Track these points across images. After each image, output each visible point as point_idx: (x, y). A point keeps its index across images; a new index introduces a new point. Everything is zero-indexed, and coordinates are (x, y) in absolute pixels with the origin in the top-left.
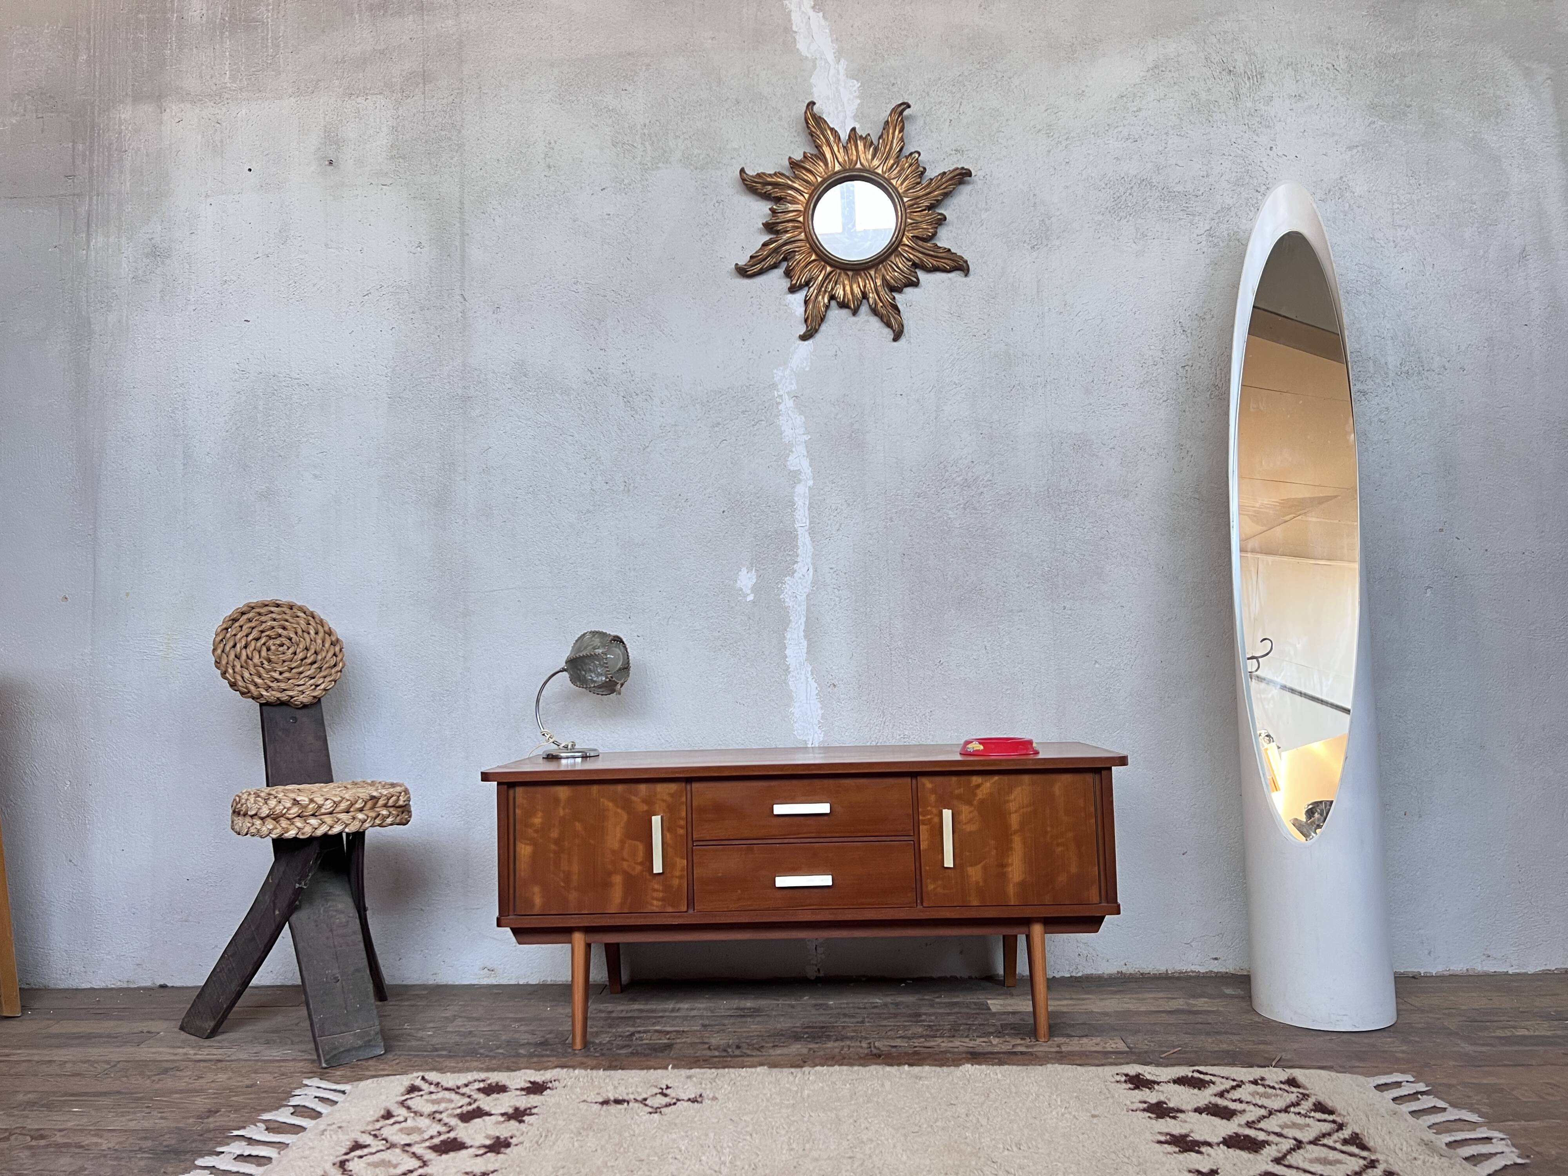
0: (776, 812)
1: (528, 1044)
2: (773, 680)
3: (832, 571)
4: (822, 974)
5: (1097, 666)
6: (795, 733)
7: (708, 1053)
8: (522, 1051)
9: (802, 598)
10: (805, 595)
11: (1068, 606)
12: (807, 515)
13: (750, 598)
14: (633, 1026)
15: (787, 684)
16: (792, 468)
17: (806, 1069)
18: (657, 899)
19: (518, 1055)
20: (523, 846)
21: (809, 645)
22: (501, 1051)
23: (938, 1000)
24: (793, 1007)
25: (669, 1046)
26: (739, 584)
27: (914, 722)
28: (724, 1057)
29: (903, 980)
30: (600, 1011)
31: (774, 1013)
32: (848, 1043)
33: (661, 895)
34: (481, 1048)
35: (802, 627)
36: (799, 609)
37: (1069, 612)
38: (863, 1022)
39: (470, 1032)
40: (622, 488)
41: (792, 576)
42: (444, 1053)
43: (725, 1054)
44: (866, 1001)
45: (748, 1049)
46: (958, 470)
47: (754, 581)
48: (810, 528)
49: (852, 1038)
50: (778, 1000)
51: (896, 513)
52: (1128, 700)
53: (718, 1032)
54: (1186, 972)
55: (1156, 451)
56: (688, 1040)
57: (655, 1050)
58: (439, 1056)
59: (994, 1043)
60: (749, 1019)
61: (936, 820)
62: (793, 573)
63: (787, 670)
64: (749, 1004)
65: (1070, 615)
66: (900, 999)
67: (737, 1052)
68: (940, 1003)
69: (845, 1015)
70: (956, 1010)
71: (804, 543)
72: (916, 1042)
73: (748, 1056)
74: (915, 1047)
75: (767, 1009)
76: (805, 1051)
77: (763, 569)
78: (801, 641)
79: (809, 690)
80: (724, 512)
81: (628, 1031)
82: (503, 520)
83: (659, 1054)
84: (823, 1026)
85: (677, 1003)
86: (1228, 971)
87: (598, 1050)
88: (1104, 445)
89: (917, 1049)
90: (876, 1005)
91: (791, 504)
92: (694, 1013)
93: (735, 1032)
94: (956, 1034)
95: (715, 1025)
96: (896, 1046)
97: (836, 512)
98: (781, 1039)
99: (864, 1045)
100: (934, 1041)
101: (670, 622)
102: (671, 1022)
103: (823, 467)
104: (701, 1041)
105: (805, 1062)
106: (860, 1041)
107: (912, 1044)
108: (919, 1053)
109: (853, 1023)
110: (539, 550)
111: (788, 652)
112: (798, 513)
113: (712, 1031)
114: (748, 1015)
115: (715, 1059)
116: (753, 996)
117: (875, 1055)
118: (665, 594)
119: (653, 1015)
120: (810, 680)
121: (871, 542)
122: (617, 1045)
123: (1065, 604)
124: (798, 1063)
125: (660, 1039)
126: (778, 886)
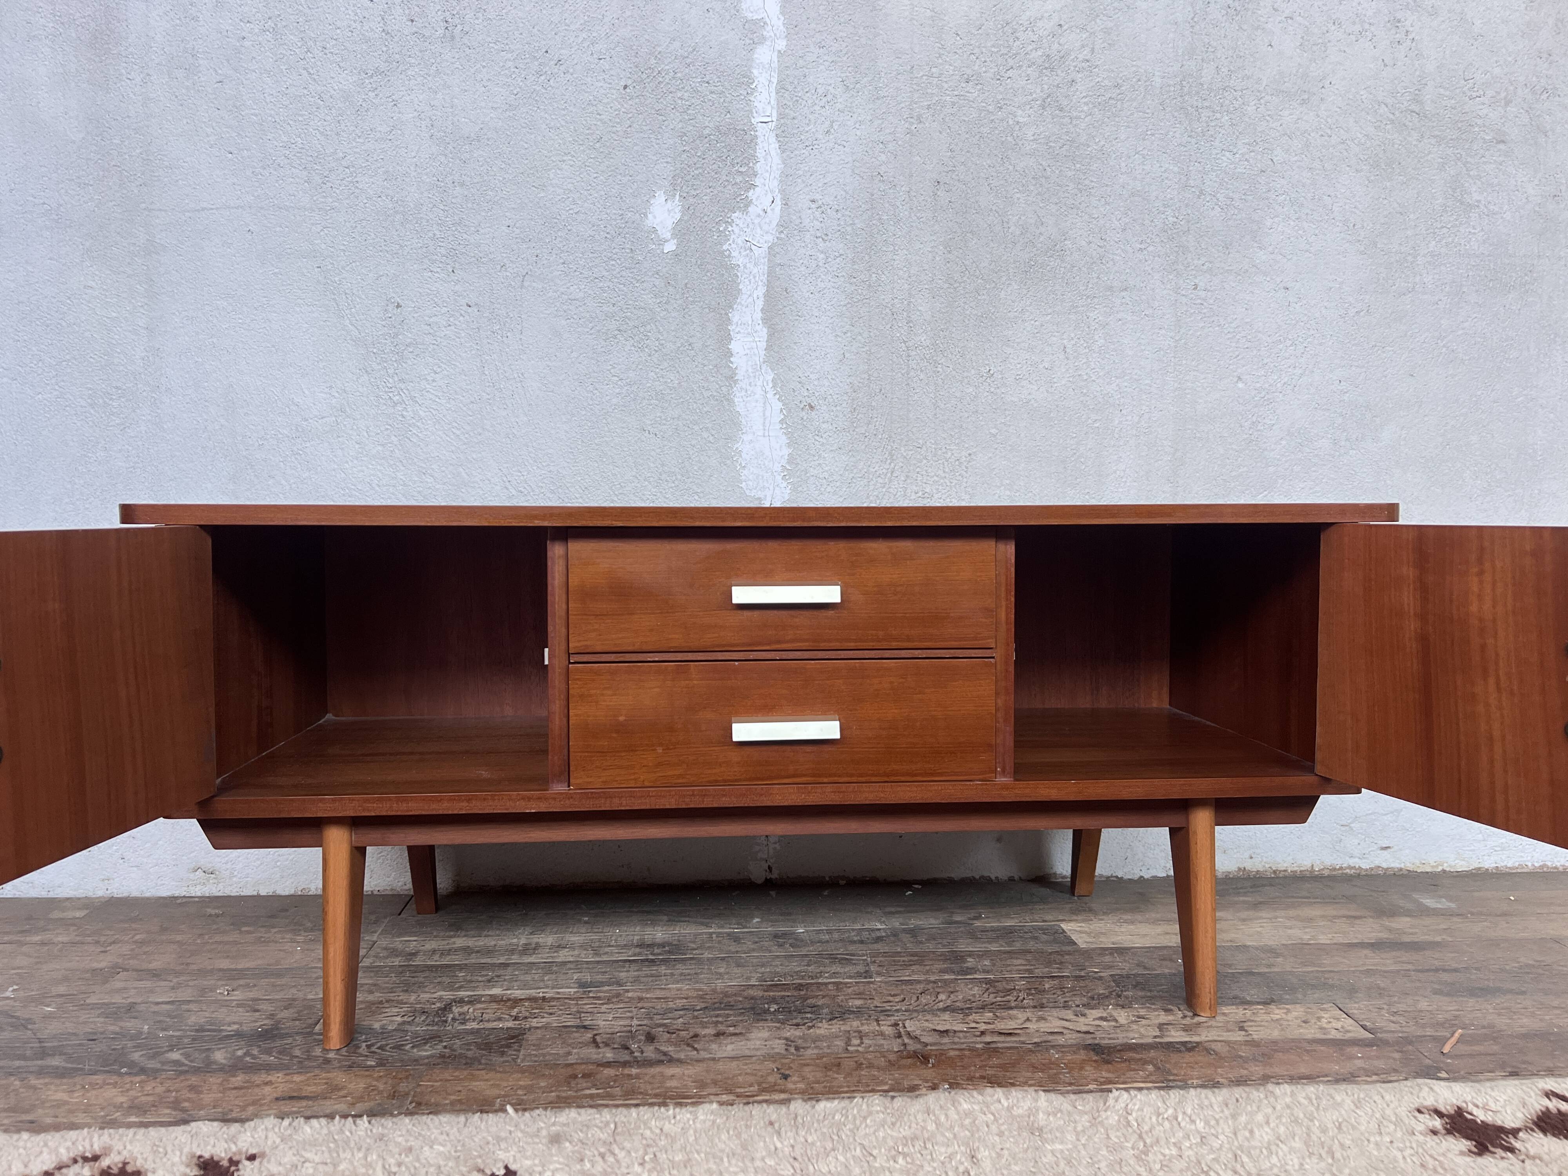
0: (735, 601)
1: (239, 1035)
2: (707, 394)
3: (813, 206)
4: (775, 875)
5: (1240, 385)
6: (743, 485)
7: (591, 1053)
8: (219, 1056)
9: (760, 252)
10: (766, 246)
11: (1201, 285)
12: (773, 102)
13: (670, 246)
14: (451, 987)
15: (731, 402)
16: (750, 16)
19: (209, 1068)
21: (771, 336)
22: (176, 1056)
23: (978, 923)
24: (736, 939)
25: (515, 1037)
26: (650, 221)
27: (940, 472)
28: (625, 1064)
29: (907, 884)
30: (394, 953)
31: (707, 955)
32: (856, 1023)
34: (138, 1047)
35: (760, 303)
36: (755, 271)
37: (1203, 294)
38: (867, 974)
39: (131, 1007)
40: (441, 32)
41: (745, 210)
42: (56, 1062)
43: (625, 1056)
44: (858, 926)
45: (669, 1041)
46: (1035, 38)
47: (678, 216)
48: (778, 127)
49: (858, 1013)
50: (707, 925)
51: (929, 107)
53: (609, 1001)
54: (1341, 868)
55: (1358, 27)
56: (554, 1021)
57: (487, 1047)
58: (41, 1072)
59: (1122, 1020)
60: (663, 969)
62: (747, 206)
63: (731, 378)
64: (659, 933)
65: (1205, 300)
66: (916, 921)
67: (650, 1052)
68: (984, 931)
69: (833, 958)
70: (1019, 945)
71: (767, 153)
72: (982, 1020)
73: (671, 1061)
74: (983, 1033)
75: (693, 946)
76: (778, 1046)
77: (694, 196)
78: (758, 328)
79: (768, 414)
80: (625, 87)
81: (440, 999)
82: (219, 78)
83: (497, 1059)
84: (801, 985)
85: (531, 934)
86: (1402, 866)
87: (373, 1049)
88: (1276, 10)
89: (988, 1039)
90: (878, 934)
91: (746, 81)
92: (563, 955)
93: (641, 999)
94: (1044, 1001)
95: (602, 984)
96: (947, 1031)
97: (825, 99)
98: (728, 1016)
99: (889, 1030)
100: (1011, 1018)
101: (526, 284)
102: (522, 978)
103: (804, 18)
104: (577, 1022)
105: (786, 1077)
106: (877, 1021)
107: (974, 1025)
108: (996, 1050)
109: (851, 977)
110: (285, 139)
111: (734, 346)
112: (759, 98)
113: (599, 998)
114: (662, 960)
115: (609, 1072)
116: (665, 918)
117: (915, 1055)
118: (518, 231)
119: (489, 961)
120: (770, 395)
121: (883, 157)
122: (416, 1035)
123: (1197, 281)
124: (771, 1079)
125: (500, 1019)
126: (735, 739)
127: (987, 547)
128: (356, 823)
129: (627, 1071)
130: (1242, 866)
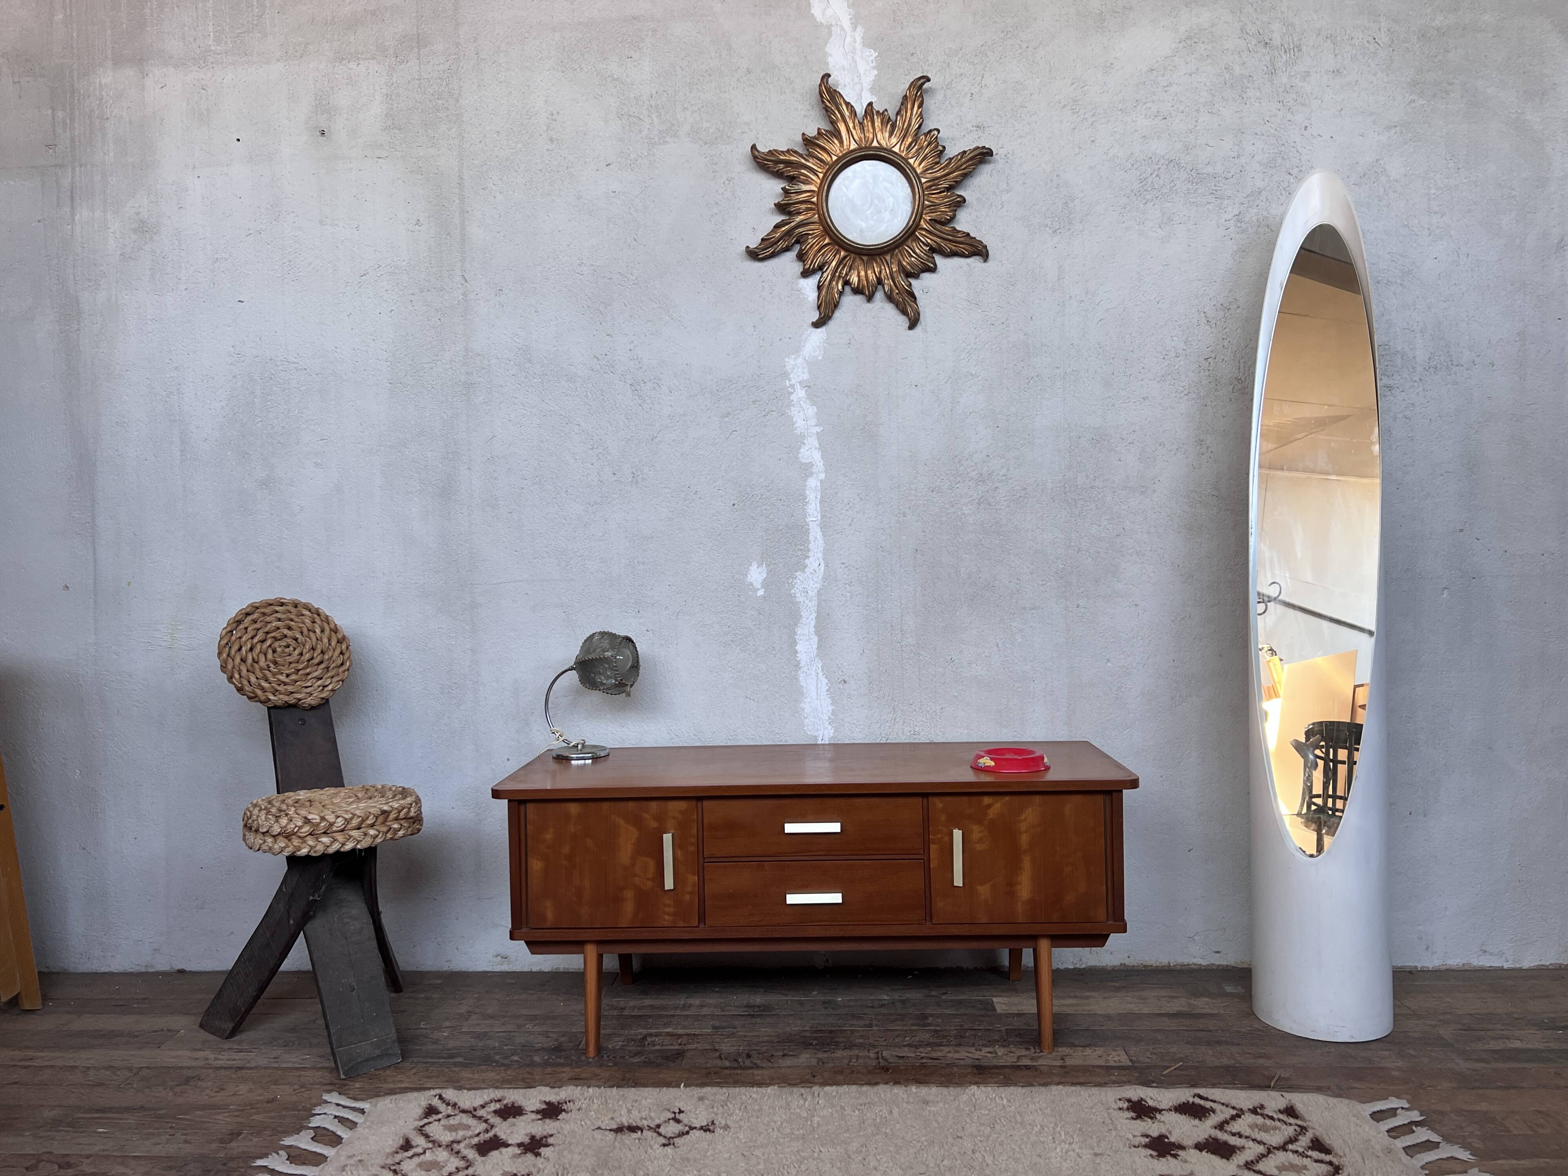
0: (787, 831)
1: (543, 1049)
2: (783, 676)
3: (843, 566)
4: (830, 965)
5: (1109, 664)
6: (806, 728)
7: (718, 1062)
8: (537, 1059)
9: (813, 593)
10: (816, 590)
11: (1082, 604)
12: (818, 509)
13: (761, 593)
14: (645, 1027)
15: (797, 679)
16: (804, 461)
17: (816, 1089)
18: (668, 914)
19: (532, 1064)
20: (535, 861)
21: (820, 641)
22: (516, 1058)
23: (944, 997)
24: (801, 1003)
25: (680, 1054)
26: (749, 579)
27: (924, 719)
28: (735, 1068)
29: (910, 973)
30: (614, 1007)
31: (783, 1012)
32: (857, 1052)
33: (672, 909)
34: (496, 1053)
35: (813, 623)
36: (810, 604)
37: (1083, 610)
38: (870, 1025)
39: (485, 1033)
40: (630, 479)
41: (803, 571)
42: (459, 1060)
43: (735, 1065)
44: (873, 997)
45: (758, 1058)
46: (973, 464)
47: (765, 575)
48: (821, 523)
49: (860, 1046)
50: (786, 995)
51: (910, 508)
52: (1139, 699)
53: (728, 1036)
54: (1188, 965)
55: (1175, 446)
56: (699, 1046)
57: (667, 1058)
58: (455, 1064)
59: (1000, 1054)
60: (758, 1020)
61: (946, 838)
62: (804, 568)
63: (797, 665)
64: (758, 999)
65: (1084, 613)
66: (907, 995)
67: (748, 1063)
68: (946, 1001)
69: (854, 1016)
70: (962, 1011)
71: (816, 538)
72: (924, 1052)
73: (758, 1067)
74: (922, 1058)
75: (776, 1007)
76: (814, 1062)
77: (774, 564)
78: (812, 637)
79: (819, 686)
80: (734, 505)
81: (640, 1033)
82: (510, 511)
83: (671, 1064)
84: (832, 1030)
85: (687, 998)
86: (1229, 964)
87: (611, 1057)
88: (1123, 439)
89: (924, 1061)
90: (883, 1002)
91: (802, 498)
92: (705, 1011)
93: (745, 1036)
94: (962, 1042)
95: (725, 1027)
96: (903, 1057)
97: (848, 506)
98: (790, 1046)
99: (872, 1055)
100: (941, 1051)
101: (679, 617)
102: (683, 1023)
103: (835, 460)
104: (711, 1047)
105: (814, 1076)
106: (868, 1050)
107: (918, 1054)
108: (925, 1067)
109: (860, 1027)
110: (546, 542)
111: (798, 648)
112: (810, 507)
113: (723, 1035)
114: (758, 1015)
115: (726, 1072)
116: (762, 990)
117: (883, 1068)
118: (674, 588)
119: (665, 1013)
120: (820, 675)
121: (883, 537)
122: (630, 1051)
123: (1078, 602)
124: (807, 1077)
125: (672, 1045)
126: (788, 902)
127: (919, 800)
128: (599, 943)
129: (736, 1071)
130: (1123, 962)
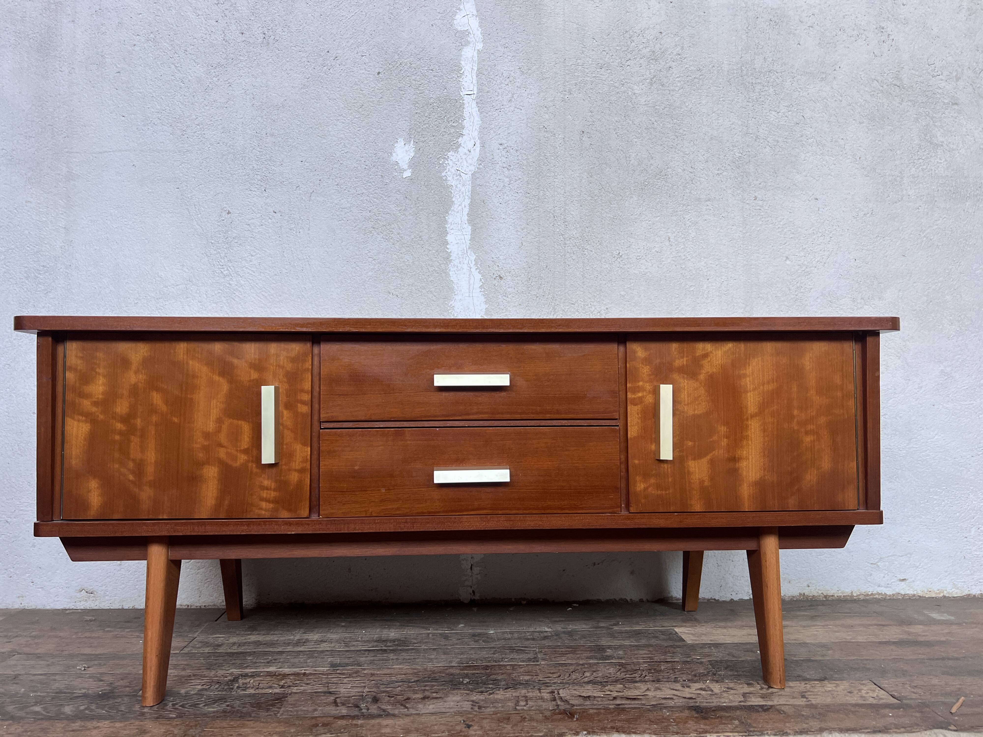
0: (436, 384)
1: (85, 696)
2: (431, 269)
3: (501, 147)
4: (477, 597)
5: (788, 262)
7: (332, 710)
8: (68, 710)
9: (466, 178)
10: (470, 174)
11: (759, 196)
12: (475, 82)
13: (408, 174)
14: (241, 666)
15: (447, 275)
16: (459, 28)
18: (267, 500)
19: (58, 717)
20: (76, 423)
21: (474, 231)
22: (37, 709)
23: (616, 628)
24: (446, 637)
25: (280, 699)
26: (394, 158)
28: (354, 717)
29: (568, 604)
30: (207, 644)
31: (423, 647)
32: (524, 691)
33: (273, 494)
34: (13, 702)
35: (466, 210)
36: (463, 189)
37: (761, 203)
38: (535, 659)
39: (16, 677)
40: (261, 40)
41: (456, 150)
43: (356, 712)
44: (532, 629)
45: (388, 703)
46: (644, 41)
47: (412, 154)
48: (477, 98)
49: (526, 684)
50: (426, 629)
51: (576, 84)
52: (819, 300)
53: (350, 676)
56: (308, 689)
57: (258, 705)
59: (716, 691)
60: (391, 656)
61: (649, 399)
62: (458, 148)
63: (447, 259)
64: (393, 633)
65: (762, 206)
66: (571, 627)
67: (374, 709)
68: (621, 632)
69: (512, 650)
70: (643, 642)
71: (471, 114)
72: (615, 690)
73: (388, 715)
74: (615, 698)
75: (415, 641)
76: (467, 706)
77: (423, 142)
78: (465, 226)
79: (472, 282)
80: (379, 73)
81: (231, 674)
82: (118, 70)
83: (263, 714)
84: (487, 666)
85: (304, 633)
86: (915, 593)
87: (177, 706)
88: (802, 22)
89: (618, 702)
90: (545, 634)
91: (457, 69)
92: (324, 646)
93: (372, 675)
94: (661, 677)
95: (347, 665)
96: (589, 697)
97: (508, 80)
98: (433, 686)
99: (546, 696)
100: (636, 688)
101: (313, 198)
102: (292, 660)
103: (495, 30)
104: (326, 689)
105: (469, 726)
106: (539, 690)
107: (609, 693)
108: (624, 710)
109: (523, 661)
110: (159, 107)
111: (449, 238)
112: (465, 79)
113: (343, 674)
114: (391, 650)
115: (341, 722)
116: (398, 624)
117: (564, 712)
118: (308, 164)
119: (271, 650)
120: (473, 270)
121: (547, 116)
122: (209, 697)
123: (756, 194)
124: (458, 728)
125: (270, 687)
126: (436, 481)
127: (612, 348)
129: (354, 722)
130: (802, 593)
